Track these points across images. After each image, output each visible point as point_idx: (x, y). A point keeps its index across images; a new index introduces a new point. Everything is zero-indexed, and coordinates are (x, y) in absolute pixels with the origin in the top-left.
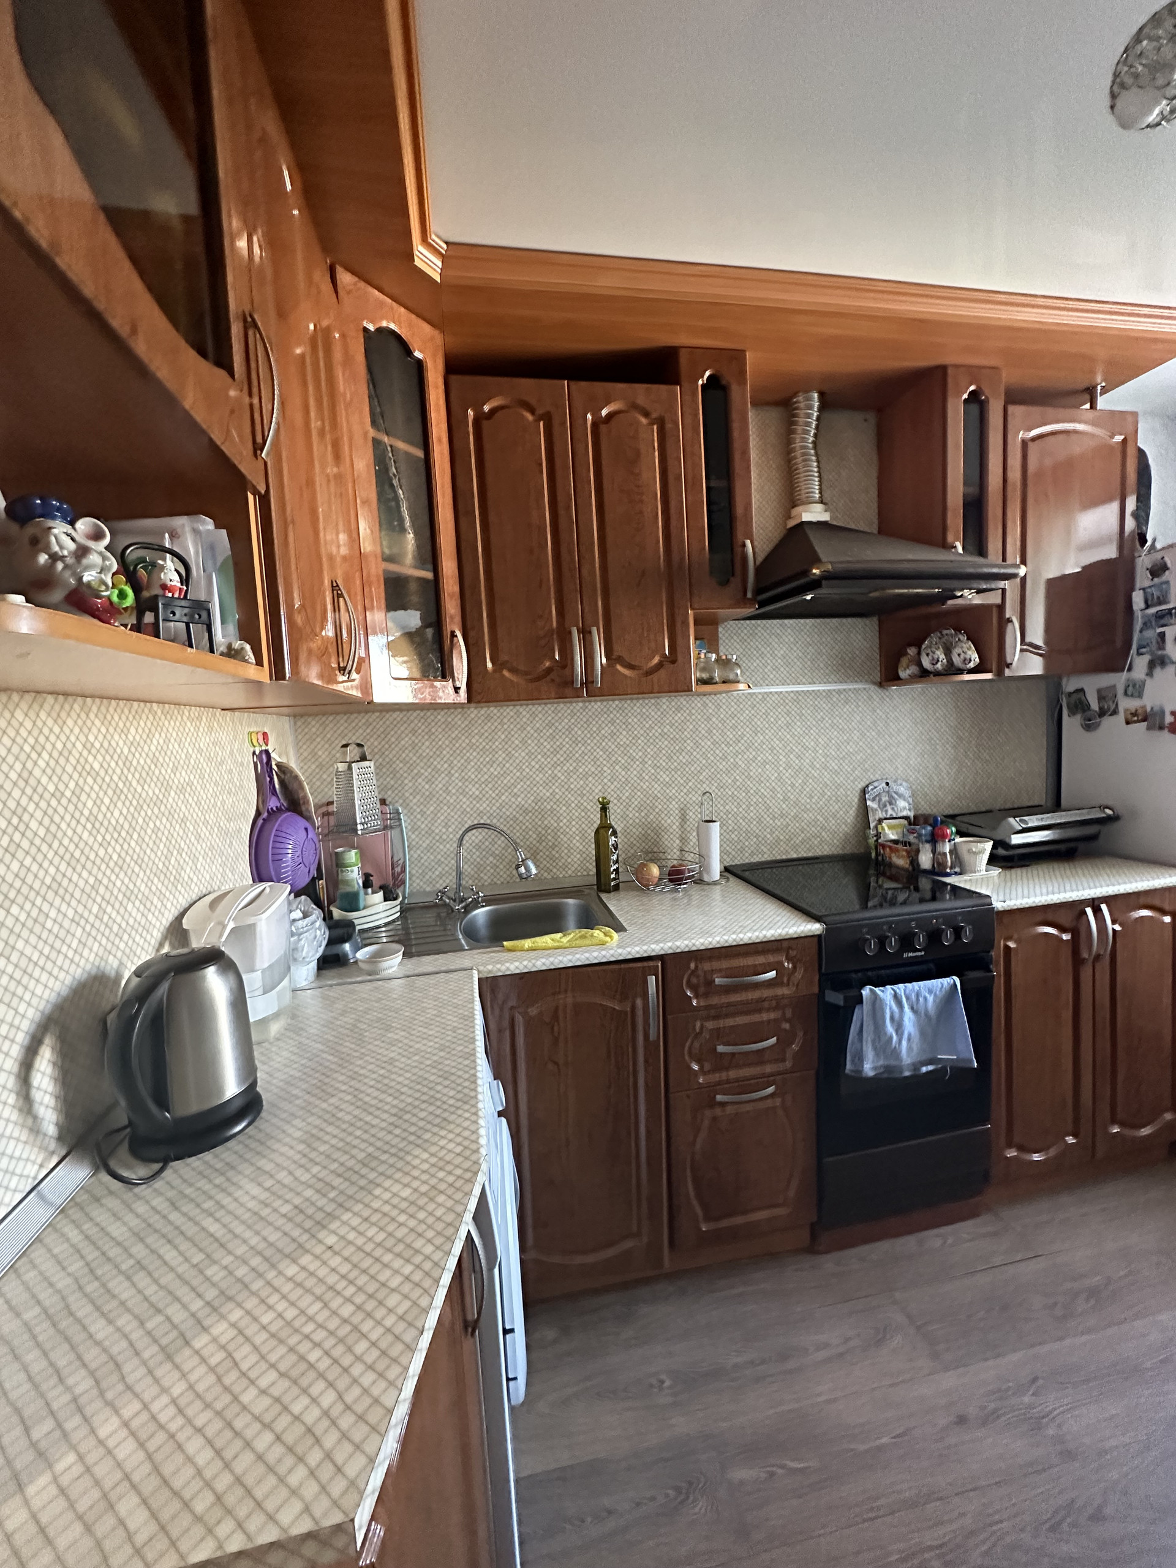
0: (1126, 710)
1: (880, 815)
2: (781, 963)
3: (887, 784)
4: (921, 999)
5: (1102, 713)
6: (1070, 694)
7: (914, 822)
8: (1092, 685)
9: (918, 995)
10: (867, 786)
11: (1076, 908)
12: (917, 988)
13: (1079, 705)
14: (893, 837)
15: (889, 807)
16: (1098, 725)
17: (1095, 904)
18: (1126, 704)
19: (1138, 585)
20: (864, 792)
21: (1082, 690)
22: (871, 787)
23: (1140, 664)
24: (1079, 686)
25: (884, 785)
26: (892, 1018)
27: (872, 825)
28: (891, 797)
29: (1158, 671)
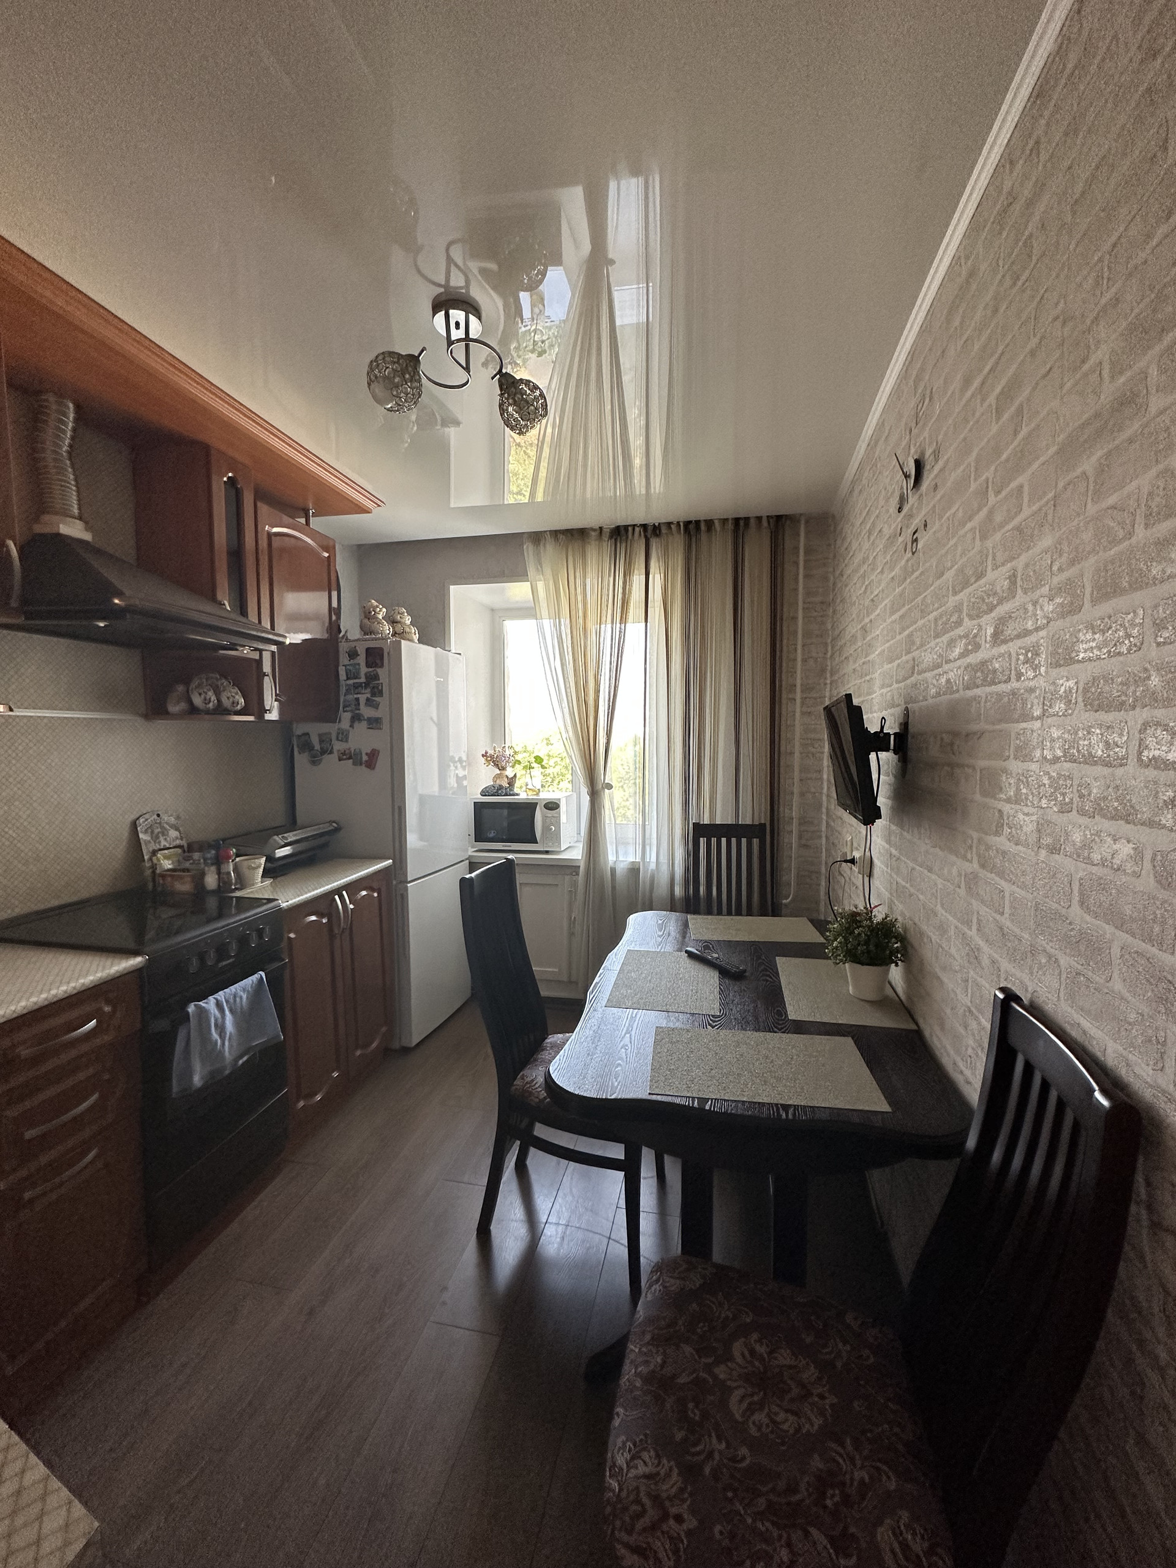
0: (339, 751)
1: (154, 846)
2: (100, 1009)
3: (158, 815)
4: (238, 999)
5: (323, 752)
6: (299, 736)
7: (188, 849)
8: (315, 730)
9: (235, 996)
10: (138, 818)
11: (328, 896)
12: (234, 990)
13: (306, 745)
14: (170, 867)
15: (162, 839)
16: (321, 760)
17: (338, 891)
18: (338, 746)
19: (341, 664)
20: (134, 825)
21: (308, 734)
22: (141, 820)
23: (346, 717)
24: (306, 731)
25: (155, 816)
26: (216, 1025)
27: (146, 857)
28: (162, 827)
29: (356, 724)
